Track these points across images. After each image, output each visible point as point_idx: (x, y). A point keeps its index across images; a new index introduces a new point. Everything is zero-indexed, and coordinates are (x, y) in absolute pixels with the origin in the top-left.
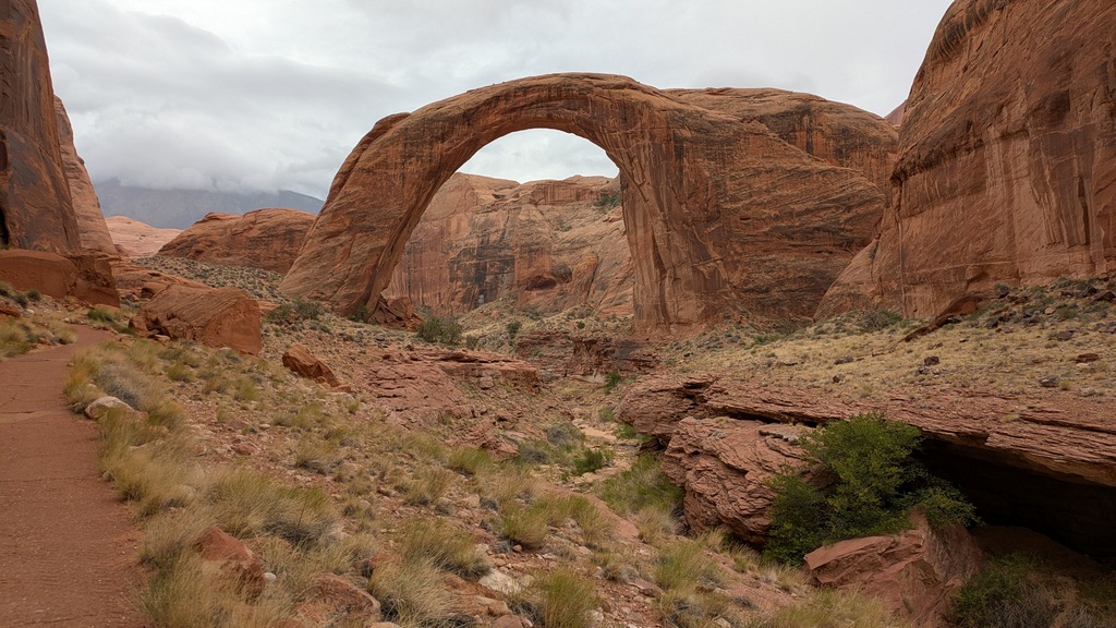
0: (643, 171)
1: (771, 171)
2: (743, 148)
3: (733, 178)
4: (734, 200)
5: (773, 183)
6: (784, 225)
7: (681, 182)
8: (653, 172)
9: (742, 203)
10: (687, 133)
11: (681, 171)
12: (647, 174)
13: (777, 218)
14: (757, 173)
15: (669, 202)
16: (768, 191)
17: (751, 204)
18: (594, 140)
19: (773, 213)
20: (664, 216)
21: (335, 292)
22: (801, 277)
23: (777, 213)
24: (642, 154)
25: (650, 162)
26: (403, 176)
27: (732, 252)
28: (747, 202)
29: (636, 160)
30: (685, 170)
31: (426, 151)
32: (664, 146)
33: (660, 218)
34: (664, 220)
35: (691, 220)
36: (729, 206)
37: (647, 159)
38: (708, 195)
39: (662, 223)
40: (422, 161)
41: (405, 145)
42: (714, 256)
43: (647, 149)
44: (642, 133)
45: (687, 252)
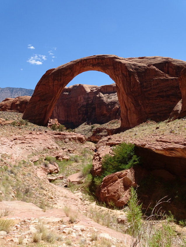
0: (120, 81)
2: (148, 73)
3: (146, 82)
4: (146, 88)
5: (157, 83)
6: (161, 94)
7: (131, 83)
8: (122, 81)
9: (148, 89)
10: (132, 70)
11: (130, 80)
12: (121, 82)
13: (158, 93)
15: (127, 90)
16: (156, 85)
17: (151, 89)
18: (106, 73)
19: (158, 91)
20: (126, 93)
21: (35, 118)
22: (166, 109)
23: (159, 91)
24: (119, 76)
25: (121, 79)
26: (53, 85)
27: (146, 103)
28: (150, 88)
29: (117, 78)
30: (131, 80)
31: (60, 78)
32: (125, 74)
33: (125, 94)
34: (126, 94)
35: (133, 94)
36: (145, 90)
37: (120, 78)
38: (138, 87)
39: (126, 95)
40: (58, 81)
41: (54, 77)
42: (141, 104)
43: (120, 75)
44: (119, 70)
45: (133, 103)
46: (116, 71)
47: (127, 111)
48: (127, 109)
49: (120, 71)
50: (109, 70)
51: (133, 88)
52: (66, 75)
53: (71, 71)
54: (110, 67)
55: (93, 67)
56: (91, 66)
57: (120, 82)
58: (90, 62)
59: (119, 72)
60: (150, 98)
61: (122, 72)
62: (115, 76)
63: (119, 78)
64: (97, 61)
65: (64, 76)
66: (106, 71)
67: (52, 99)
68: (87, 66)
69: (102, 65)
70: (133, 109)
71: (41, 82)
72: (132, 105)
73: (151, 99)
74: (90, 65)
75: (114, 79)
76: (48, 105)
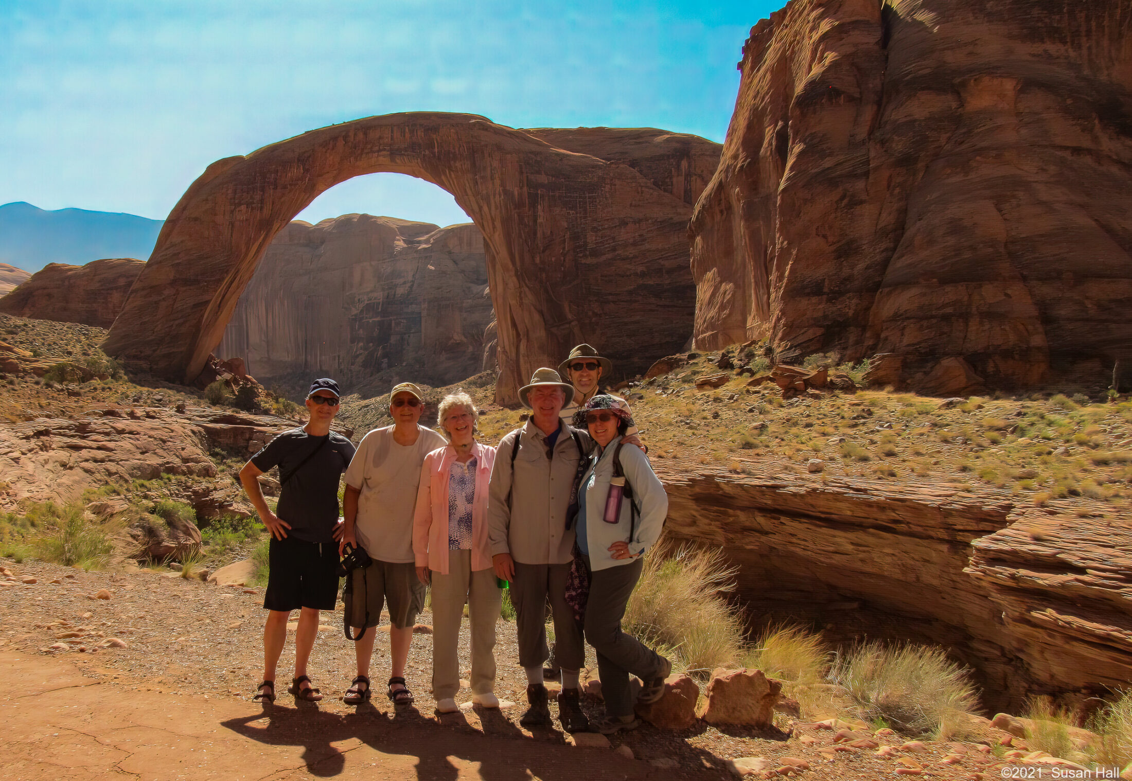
1: (640, 221)
2: (608, 196)
3: (595, 230)
4: (595, 253)
5: (641, 236)
6: (651, 283)
7: (535, 234)
8: (503, 222)
9: (603, 258)
10: (543, 179)
11: (535, 221)
12: (498, 224)
13: (643, 275)
14: (624, 223)
15: (521, 257)
16: (635, 244)
17: (614, 258)
18: (442, 185)
19: (640, 269)
20: (516, 271)
23: (645, 270)
24: (492, 202)
25: (500, 212)
26: (232, 224)
27: (590, 313)
28: (609, 256)
29: (485, 208)
30: (540, 220)
31: (257, 197)
32: (516, 193)
33: (513, 273)
34: (516, 275)
35: (544, 275)
36: (589, 261)
37: (496, 208)
38: (564, 248)
39: (515, 279)
40: (252, 209)
41: (235, 192)
42: (570, 316)
43: (497, 196)
44: (492, 178)
45: (541, 313)
46: (479, 181)
47: (519, 340)
48: (518, 335)
49: (497, 182)
50: (453, 176)
51: (544, 251)
52: (285, 187)
53: (306, 170)
54: (458, 164)
55: (393, 160)
56: (384, 156)
57: (494, 227)
58: (380, 138)
59: (493, 183)
60: (610, 294)
61: (503, 185)
62: (477, 203)
63: (493, 208)
64: (408, 135)
65: (275, 188)
66: (443, 177)
67: (223, 279)
68: (367, 153)
69: (427, 152)
70: (540, 334)
71: (184, 209)
72: (537, 317)
73: (610, 297)
74: (379, 151)
75: (472, 210)
76: (207, 302)
